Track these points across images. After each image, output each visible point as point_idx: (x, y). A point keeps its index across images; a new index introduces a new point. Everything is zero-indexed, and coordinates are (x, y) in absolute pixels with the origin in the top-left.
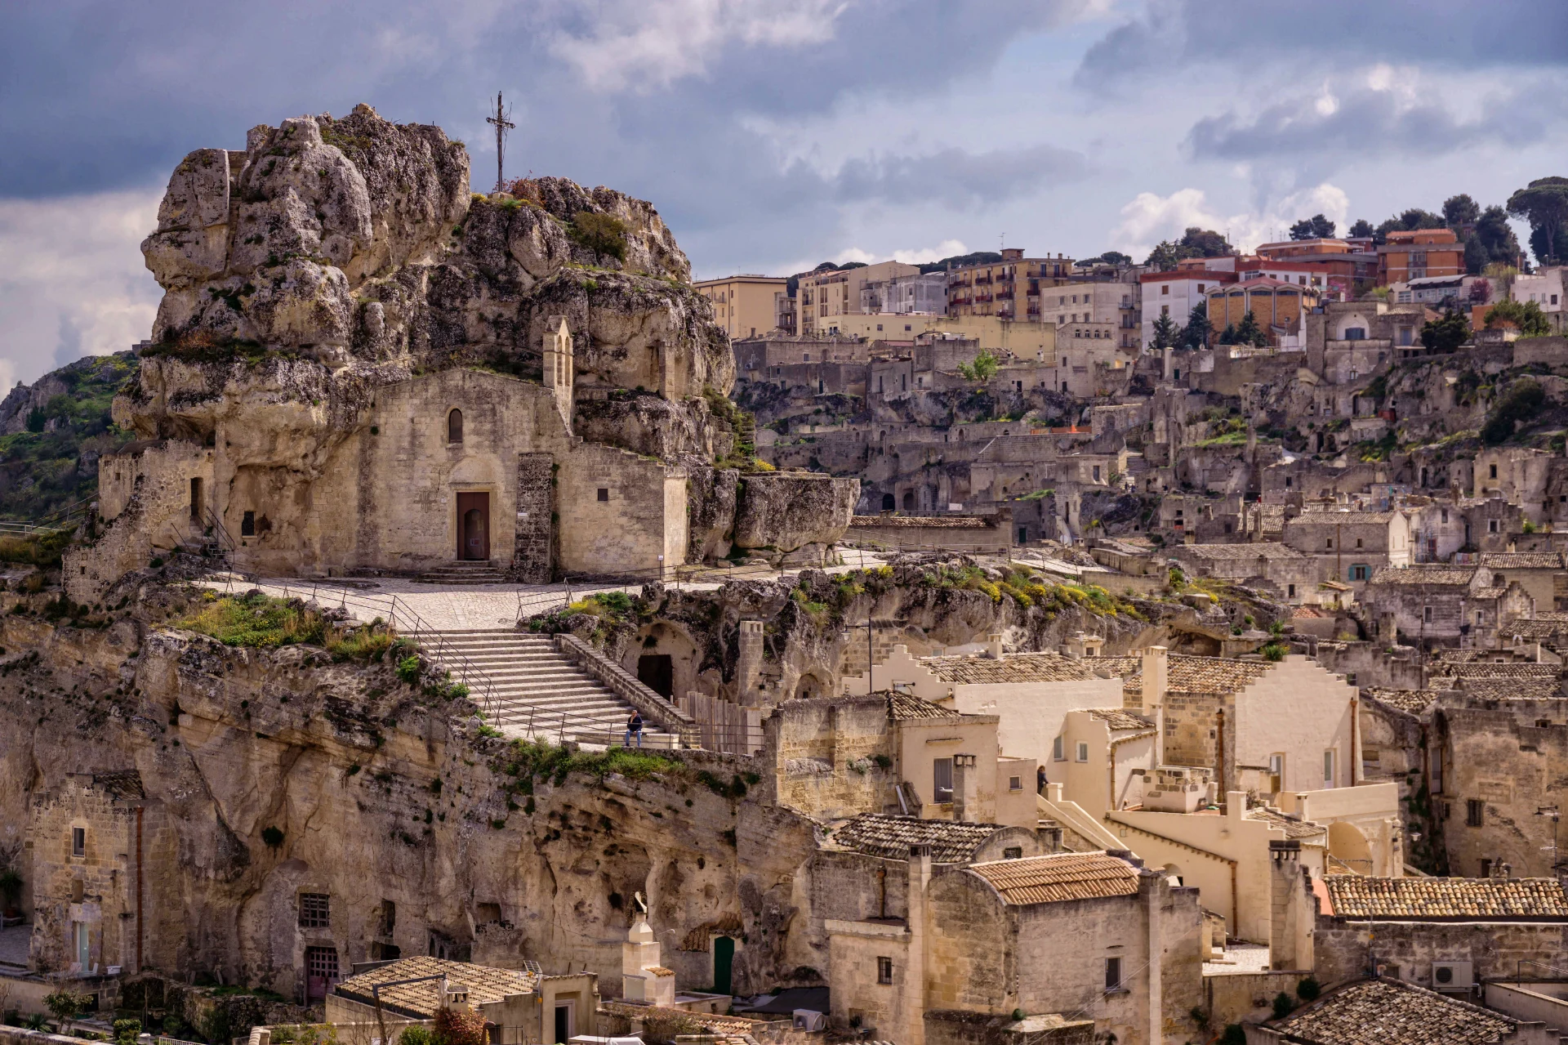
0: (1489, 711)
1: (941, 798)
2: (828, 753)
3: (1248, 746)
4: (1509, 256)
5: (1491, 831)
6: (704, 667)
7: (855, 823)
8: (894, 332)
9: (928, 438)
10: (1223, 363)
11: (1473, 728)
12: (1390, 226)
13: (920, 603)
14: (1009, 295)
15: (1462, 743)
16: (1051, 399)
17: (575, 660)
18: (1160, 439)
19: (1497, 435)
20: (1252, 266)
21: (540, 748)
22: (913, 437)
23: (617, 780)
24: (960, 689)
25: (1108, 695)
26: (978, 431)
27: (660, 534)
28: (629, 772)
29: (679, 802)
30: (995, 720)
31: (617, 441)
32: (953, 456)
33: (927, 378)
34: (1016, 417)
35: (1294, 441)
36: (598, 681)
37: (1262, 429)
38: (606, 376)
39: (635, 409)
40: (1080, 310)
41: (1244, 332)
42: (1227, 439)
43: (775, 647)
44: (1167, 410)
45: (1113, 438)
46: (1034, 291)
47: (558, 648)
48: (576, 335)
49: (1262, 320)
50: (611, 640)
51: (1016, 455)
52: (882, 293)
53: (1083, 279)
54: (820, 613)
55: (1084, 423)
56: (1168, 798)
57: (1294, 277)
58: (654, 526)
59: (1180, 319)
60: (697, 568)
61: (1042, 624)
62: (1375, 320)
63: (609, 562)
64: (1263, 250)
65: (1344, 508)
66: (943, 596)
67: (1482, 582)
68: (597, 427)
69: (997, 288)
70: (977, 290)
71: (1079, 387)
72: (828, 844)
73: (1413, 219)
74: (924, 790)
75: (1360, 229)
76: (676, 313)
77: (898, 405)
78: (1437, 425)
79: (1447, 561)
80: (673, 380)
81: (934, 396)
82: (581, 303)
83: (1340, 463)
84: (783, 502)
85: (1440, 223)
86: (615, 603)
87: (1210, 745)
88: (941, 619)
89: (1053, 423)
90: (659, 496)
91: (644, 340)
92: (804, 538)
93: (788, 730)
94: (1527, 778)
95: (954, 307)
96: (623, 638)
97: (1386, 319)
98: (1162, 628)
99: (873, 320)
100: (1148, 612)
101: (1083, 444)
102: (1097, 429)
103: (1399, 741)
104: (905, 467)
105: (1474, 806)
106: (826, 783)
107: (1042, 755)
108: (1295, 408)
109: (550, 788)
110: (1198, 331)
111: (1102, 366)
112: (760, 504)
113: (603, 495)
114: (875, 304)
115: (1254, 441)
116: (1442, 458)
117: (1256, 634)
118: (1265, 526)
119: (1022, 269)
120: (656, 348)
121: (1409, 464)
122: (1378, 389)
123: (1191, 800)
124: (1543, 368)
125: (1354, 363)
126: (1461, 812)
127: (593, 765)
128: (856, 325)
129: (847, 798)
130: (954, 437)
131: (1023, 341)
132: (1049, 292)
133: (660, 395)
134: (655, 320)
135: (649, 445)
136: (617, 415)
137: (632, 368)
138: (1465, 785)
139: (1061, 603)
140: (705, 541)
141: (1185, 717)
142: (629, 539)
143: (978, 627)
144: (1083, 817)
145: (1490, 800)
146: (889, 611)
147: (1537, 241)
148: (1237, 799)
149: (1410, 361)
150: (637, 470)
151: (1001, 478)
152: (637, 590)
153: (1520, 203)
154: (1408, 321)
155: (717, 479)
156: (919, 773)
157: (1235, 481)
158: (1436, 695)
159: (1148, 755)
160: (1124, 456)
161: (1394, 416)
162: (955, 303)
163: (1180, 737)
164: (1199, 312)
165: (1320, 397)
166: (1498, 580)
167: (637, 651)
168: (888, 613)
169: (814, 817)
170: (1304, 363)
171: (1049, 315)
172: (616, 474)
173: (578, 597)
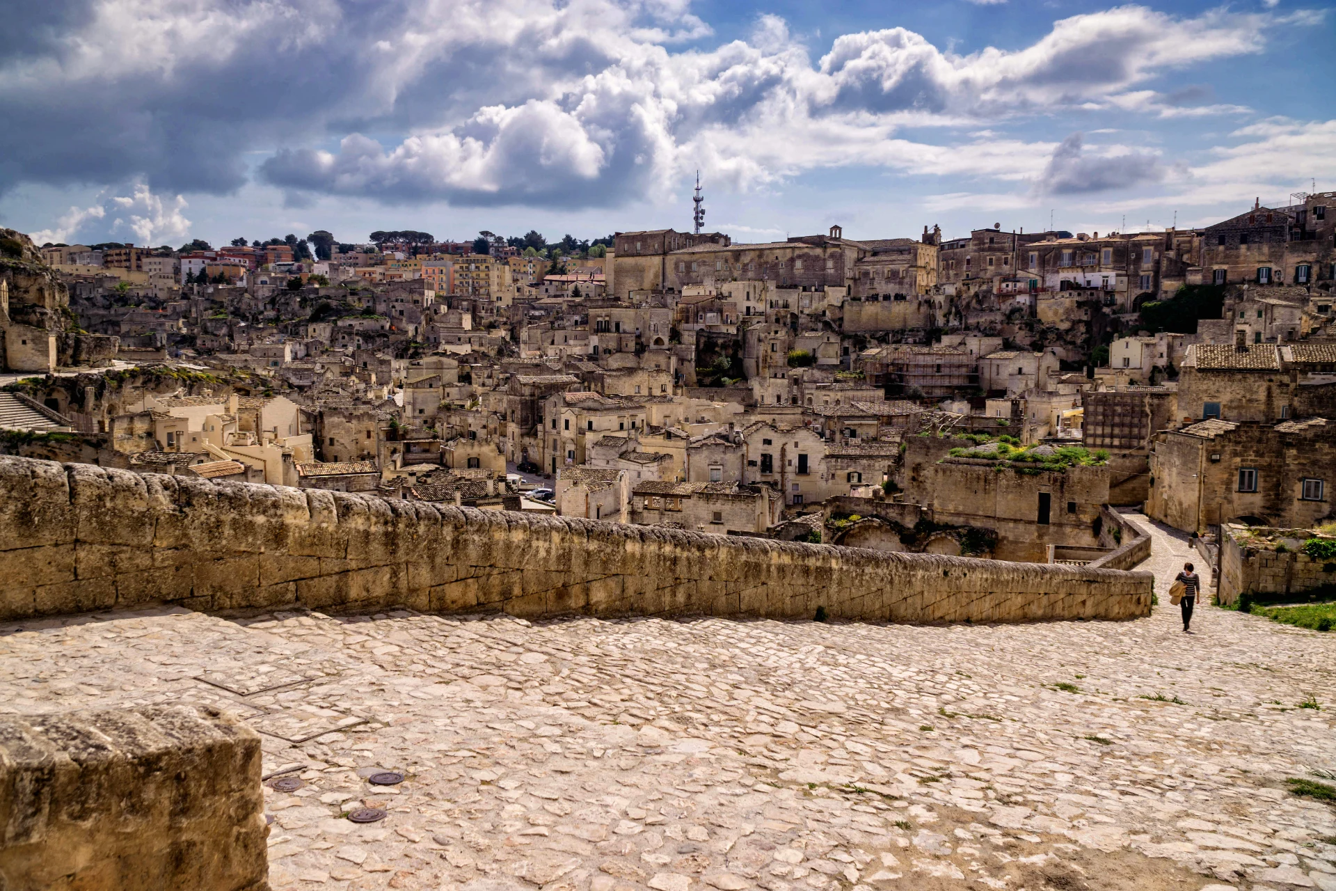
0: (335, 411)
1: (170, 445)
2: (131, 432)
3: (267, 424)
4: (308, 256)
5: (337, 447)
6: (71, 403)
7: (142, 454)
8: (83, 272)
9: (102, 312)
10: (217, 290)
11: (331, 416)
12: (266, 244)
13: (150, 380)
14: (129, 260)
15: (327, 421)
16: (151, 299)
17: (23, 401)
18: (194, 315)
19: (315, 319)
20: (222, 256)
21: (19, 433)
22: (96, 311)
23: (53, 443)
24: (171, 409)
25: (219, 410)
26: (122, 310)
27: (48, 356)
28: (57, 440)
29: (77, 449)
30: (187, 419)
31: (29, 323)
32: (114, 319)
33: (100, 290)
34: (138, 305)
35: (244, 318)
36: (33, 408)
37: (232, 313)
38: (21, 300)
39: (35, 312)
40: (158, 267)
41: (220, 279)
42: (221, 316)
43: (99, 396)
44: (196, 305)
45: (177, 315)
46: (139, 259)
47: (15, 397)
48: (8, 284)
49: (227, 274)
50: (35, 394)
51: (138, 319)
52: (76, 257)
53: (158, 256)
54: (114, 384)
55: (164, 309)
56: (241, 442)
57: (237, 260)
58: (46, 353)
59: (196, 272)
60: (60, 368)
61: (191, 387)
62: (271, 278)
63: (27, 366)
64: (223, 249)
65: (267, 341)
66: (158, 377)
67: (318, 368)
68: (19, 318)
69: (124, 257)
70: (116, 258)
71: (162, 296)
72: (133, 461)
73: (275, 242)
74: (164, 442)
75: (256, 244)
76: (48, 278)
77: (88, 299)
78: (294, 314)
79: (301, 359)
80: (48, 301)
81: (104, 297)
82: (10, 273)
83: (261, 326)
84: (92, 345)
85: (285, 244)
86: (35, 381)
87: (254, 425)
88: (157, 385)
89: (152, 308)
90: (47, 343)
91: (36, 287)
92: (101, 357)
93: (117, 425)
94: (348, 431)
95: (106, 264)
96: (40, 393)
97: (275, 278)
98: (231, 387)
99: (74, 267)
100: (226, 382)
101: (165, 316)
102: (169, 311)
103: (308, 420)
104: (93, 322)
105: (332, 440)
106: (130, 442)
107: (199, 429)
108: (244, 307)
109: (25, 447)
110: (202, 278)
111: (170, 289)
112: (84, 346)
113: (24, 342)
114: (74, 261)
115: (230, 317)
116: (297, 325)
117: (262, 388)
118: (242, 348)
119: (133, 252)
120: (41, 290)
121: (286, 327)
122: (273, 301)
123: (249, 442)
124: (328, 297)
125: (264, 292)
126: (327, 442)
127: (41, 438)
128: (67, 268)
129: (138, 446)
130: (113, 312)
131: (136, 278)
132: (145, 260)
133: (43, 307)
134: (40, 280)
135: (40, 324)
136: (27, 313)
137: (31, 297)
138: (328, 433)
139: (197, 379)
140: (63, 358)
141: (245, 416)
142: (35, 358)
143: (170, 388)
144: (215, 449)
145: (337, 438)
146: (139, 383)
147: (317, 252)
148: (265, 441)
149: (284, 293)
150: (37, 334)
151: (134, 327)
152: (43, 376)
153: (312, 238)
154: (282, 279)
155: (67, 336)
156: (162, 437)
157: (224, 331)
158: (318, 406)
159: (234, 428)
160: (181, 321)
161: (279, 311)
162: (107, 262)
163: (243, 422)
164: (203, 270)
165: (252, 303)
166: (323, 367)
167: (44, 398)
168: (138, 384)
169: (127, 452)
170: (246, 291)
171: (145, 268)
172: (29, 335)
173: (20, 379)
